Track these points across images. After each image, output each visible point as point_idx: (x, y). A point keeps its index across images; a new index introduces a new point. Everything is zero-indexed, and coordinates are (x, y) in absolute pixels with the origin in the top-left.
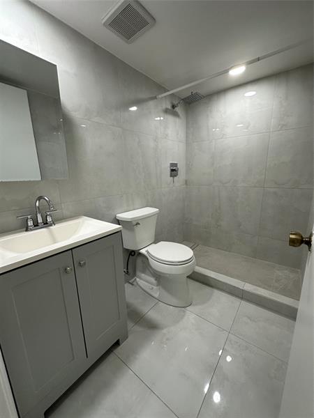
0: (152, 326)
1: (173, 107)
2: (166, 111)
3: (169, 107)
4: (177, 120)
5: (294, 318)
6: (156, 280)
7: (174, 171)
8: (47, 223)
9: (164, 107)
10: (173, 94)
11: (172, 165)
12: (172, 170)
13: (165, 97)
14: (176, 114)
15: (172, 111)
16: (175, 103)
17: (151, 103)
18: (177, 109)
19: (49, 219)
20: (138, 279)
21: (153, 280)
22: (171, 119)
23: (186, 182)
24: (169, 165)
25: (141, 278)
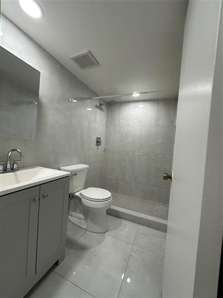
0: (83, 248)
1: (101, 105)
2: (97, 107)
3: (98, 104)
4: (102, 112)
5: (166, 231)
6: (84, 216)
7: (98, 142)
8: (13, 169)
9: (96, 104)
10: (101, 99)
11: (98, 138)
12: (97, 142)
13: (97, 99)
14: (101, 109)
15: (99, 107)
16: (102, 103)
17: (89, 101)
18: (102, 106)
19: (15, 166)
20: (69, 217)
21: (81, 216)
22: (98, 111)
23: (105, 150)
24: (96, 138)
25: (72, 216)
